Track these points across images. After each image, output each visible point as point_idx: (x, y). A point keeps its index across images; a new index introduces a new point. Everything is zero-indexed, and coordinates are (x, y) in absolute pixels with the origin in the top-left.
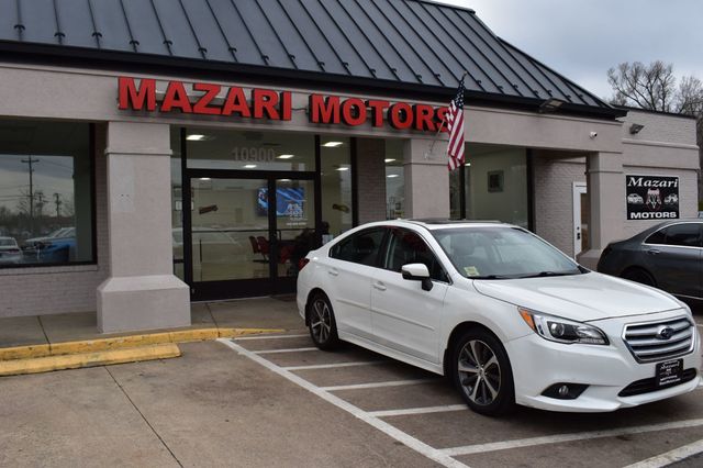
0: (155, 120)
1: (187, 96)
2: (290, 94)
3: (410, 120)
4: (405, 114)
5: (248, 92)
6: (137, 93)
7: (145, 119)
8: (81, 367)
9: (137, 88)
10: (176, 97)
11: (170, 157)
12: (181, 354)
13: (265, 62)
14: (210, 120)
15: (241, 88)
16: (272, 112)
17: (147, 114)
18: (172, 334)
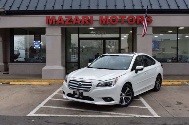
1: (63, 20)
2: (92, 16)
3: (134, 21)
4: (133, 19)
5: (81, 17)
6: (51, 20)
7: (54, 26)
8: (26, 85)
9: (51, 18)
10: (60, 20)
11: (60, 36)
12: (49, 85)
13: (89, 8)
14: (71, 25)
15: (78, 16)
16: (87, 22)
17: (55, 25)
18: (55, 80)
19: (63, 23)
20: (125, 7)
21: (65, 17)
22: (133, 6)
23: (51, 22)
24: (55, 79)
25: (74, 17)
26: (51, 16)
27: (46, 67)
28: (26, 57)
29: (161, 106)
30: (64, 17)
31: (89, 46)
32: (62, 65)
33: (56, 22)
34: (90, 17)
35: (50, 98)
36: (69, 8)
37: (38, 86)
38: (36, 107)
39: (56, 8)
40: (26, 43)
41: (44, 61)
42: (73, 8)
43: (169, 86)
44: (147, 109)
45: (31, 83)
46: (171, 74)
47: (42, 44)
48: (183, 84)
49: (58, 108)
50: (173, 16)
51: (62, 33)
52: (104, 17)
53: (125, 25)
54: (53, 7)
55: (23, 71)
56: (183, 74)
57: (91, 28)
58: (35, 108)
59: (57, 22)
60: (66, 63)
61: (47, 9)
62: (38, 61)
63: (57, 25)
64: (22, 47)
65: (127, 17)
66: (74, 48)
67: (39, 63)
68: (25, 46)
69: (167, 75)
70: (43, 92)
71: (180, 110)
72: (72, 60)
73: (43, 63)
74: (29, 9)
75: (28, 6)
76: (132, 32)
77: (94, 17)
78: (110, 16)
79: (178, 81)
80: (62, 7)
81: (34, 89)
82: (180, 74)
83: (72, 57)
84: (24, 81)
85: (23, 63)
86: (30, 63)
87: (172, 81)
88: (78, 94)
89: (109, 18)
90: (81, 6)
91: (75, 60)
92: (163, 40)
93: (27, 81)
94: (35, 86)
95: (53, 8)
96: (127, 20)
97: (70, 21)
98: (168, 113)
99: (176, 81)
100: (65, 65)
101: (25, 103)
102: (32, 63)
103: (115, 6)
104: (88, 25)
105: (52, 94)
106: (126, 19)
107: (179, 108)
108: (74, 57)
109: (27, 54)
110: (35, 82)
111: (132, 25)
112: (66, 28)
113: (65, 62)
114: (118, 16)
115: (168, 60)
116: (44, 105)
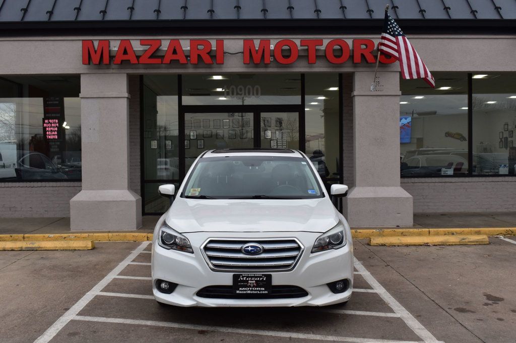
0: (114, 71)
1: (134, 51)
2: (222, 41)
3: (346, 55)
4: (341, 50)
5: (188, 42)
6: (96, 52)
7: (107, 71)
8: (21, 250)
9: (96, 47)
10: (125, 52)
11: (126, 99)
12: (93, 248)
13: (211, 15)
14: (158, 68)
15: (178, 40)
16: (206, 58)
17: (108, 66)
18: (110, 234)
19: (134, 60)
20: (318, 15)
21: (139, 42)
22: (344, 11)
23: (96, 58)
24: (109, 232)
25: (165, 43)
26: (96, 40)
27: (84, 196)
28: (19, 165)
29: (441, 310)
30: (137, 44)
31: (209, 133)
32: (131, 188)
33: (111, 57)
34: (214, 44)
35: (96, 291)
36: (151, 16)
37: (58, 254)
38: (54, 322)
39: (112, 16)
40: (19, 124)
41: (75, 176)
42: (164, 16)
43: (453, 248)
44: (399, 320)
45: (36, 245)
46: (453, 211)
47: (68, 127)
48: (493, 241)
49: (124, 325)
50: (459, 40)
51: (131, 90)
52: (257, 43)
53: (320, 68)
54: (104, 12)
55: (10, 208)
56: (488, 211)
57: (216, 78)
58: (50, 324)
59: (114, 57)
60: (144, 182)
61: (83, 17)
62: (56, 176)
63: (114, 66)
64: (9, 137)
65: (326, 42)
66: (166, 138)
67: (59, 184)
68: (16, 133)
69: (443, 215)
70: (75, 272)
71: (501, 320)
72: (159, 174)
73: (72, 184)
74: (30, 18)
75: (25, 11)
76: (336, 89)
77: (226, 42)
78: (274, 42)
79: (478, 233)
80: (131, 12)
81: (47, 263)
82: (478, 211)
83: (161, 163)
84: (16, 240)
85: (10, 184)
86: (32, 184)
87: (461, 233)
88: (252, 282)
89: (272, 47)
90: (187, 11)
91: (169, 173)
92: (415, 116)
93: (24, 238)
94: (50, 254)
95: (104, 15)
96: (325, 50)
97: (155, 54)
98: (464, 330)
99: (470, 233)
100: (139, 188)
101: (18, 309)
102: (39, 184)
103: (288, 11)
104: (209, 66)
105: (103, 277)
106: (323, 48)
107: (495, 315)
108: (166, 163)
109: (23, 155)
110: (48, 242)
111: (340, 65)
112: (141, 77)
113: (139, 180)
114: (297, 40)
115: (443, 169)
116: (80, 314)
